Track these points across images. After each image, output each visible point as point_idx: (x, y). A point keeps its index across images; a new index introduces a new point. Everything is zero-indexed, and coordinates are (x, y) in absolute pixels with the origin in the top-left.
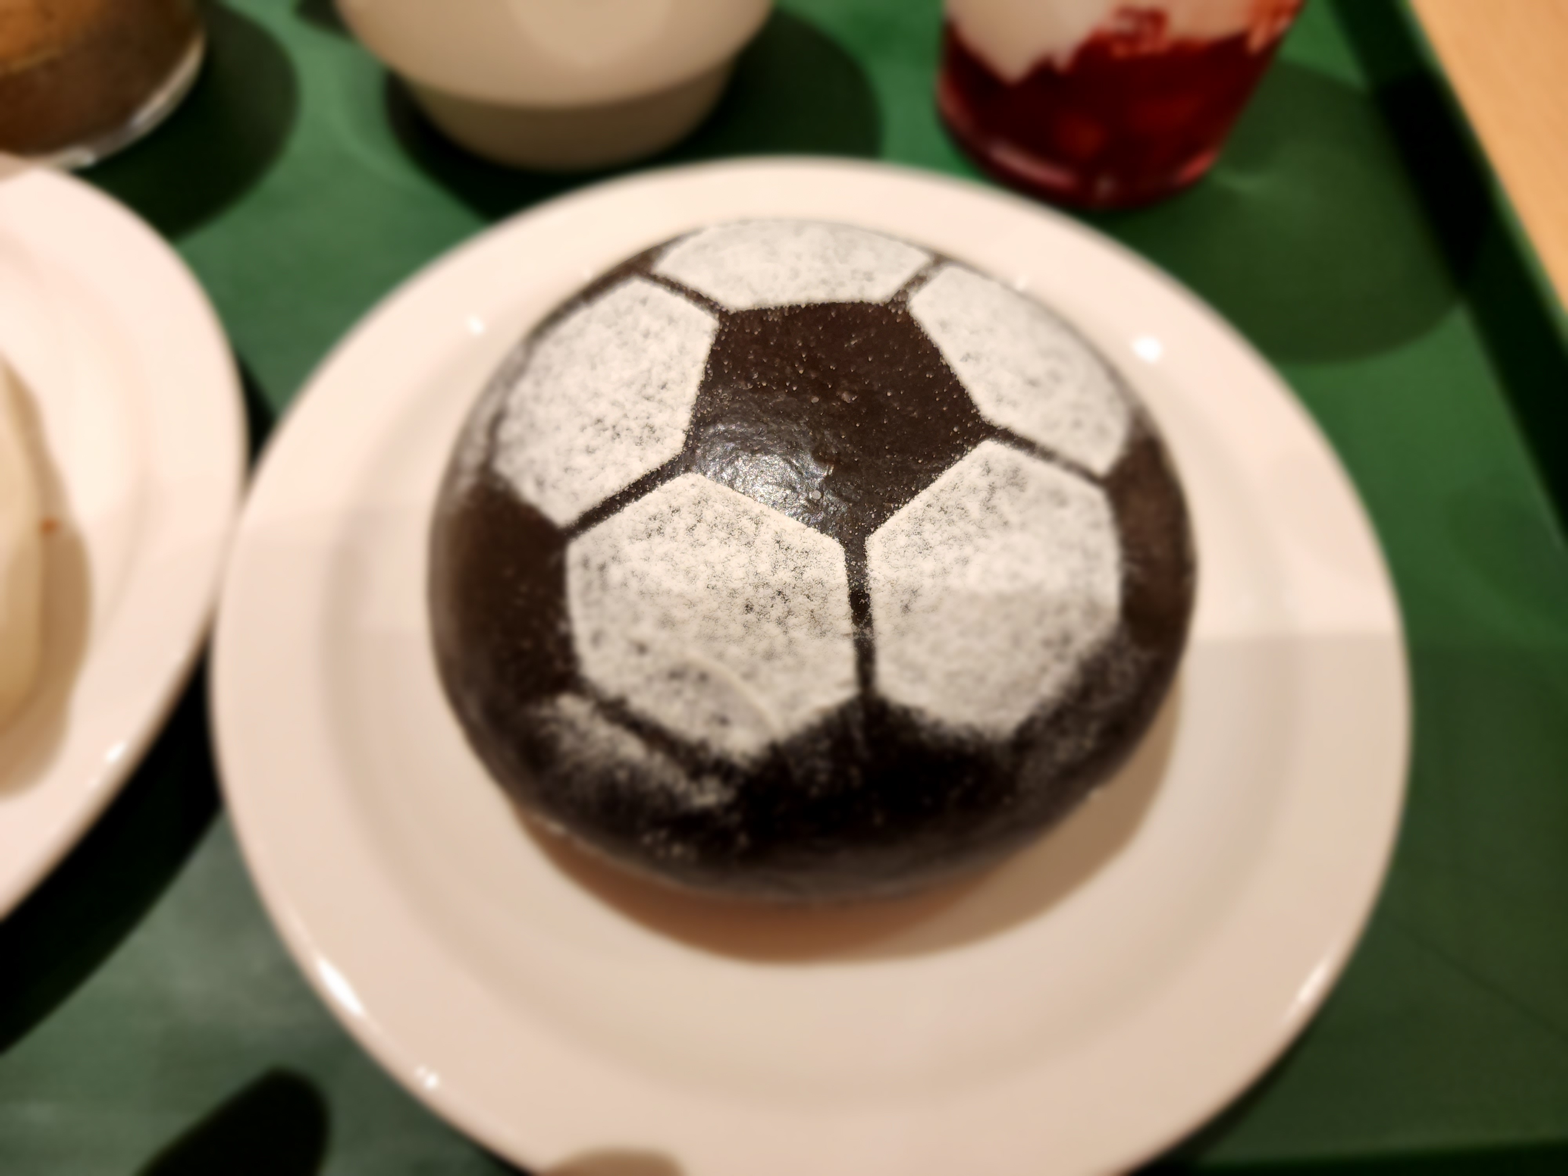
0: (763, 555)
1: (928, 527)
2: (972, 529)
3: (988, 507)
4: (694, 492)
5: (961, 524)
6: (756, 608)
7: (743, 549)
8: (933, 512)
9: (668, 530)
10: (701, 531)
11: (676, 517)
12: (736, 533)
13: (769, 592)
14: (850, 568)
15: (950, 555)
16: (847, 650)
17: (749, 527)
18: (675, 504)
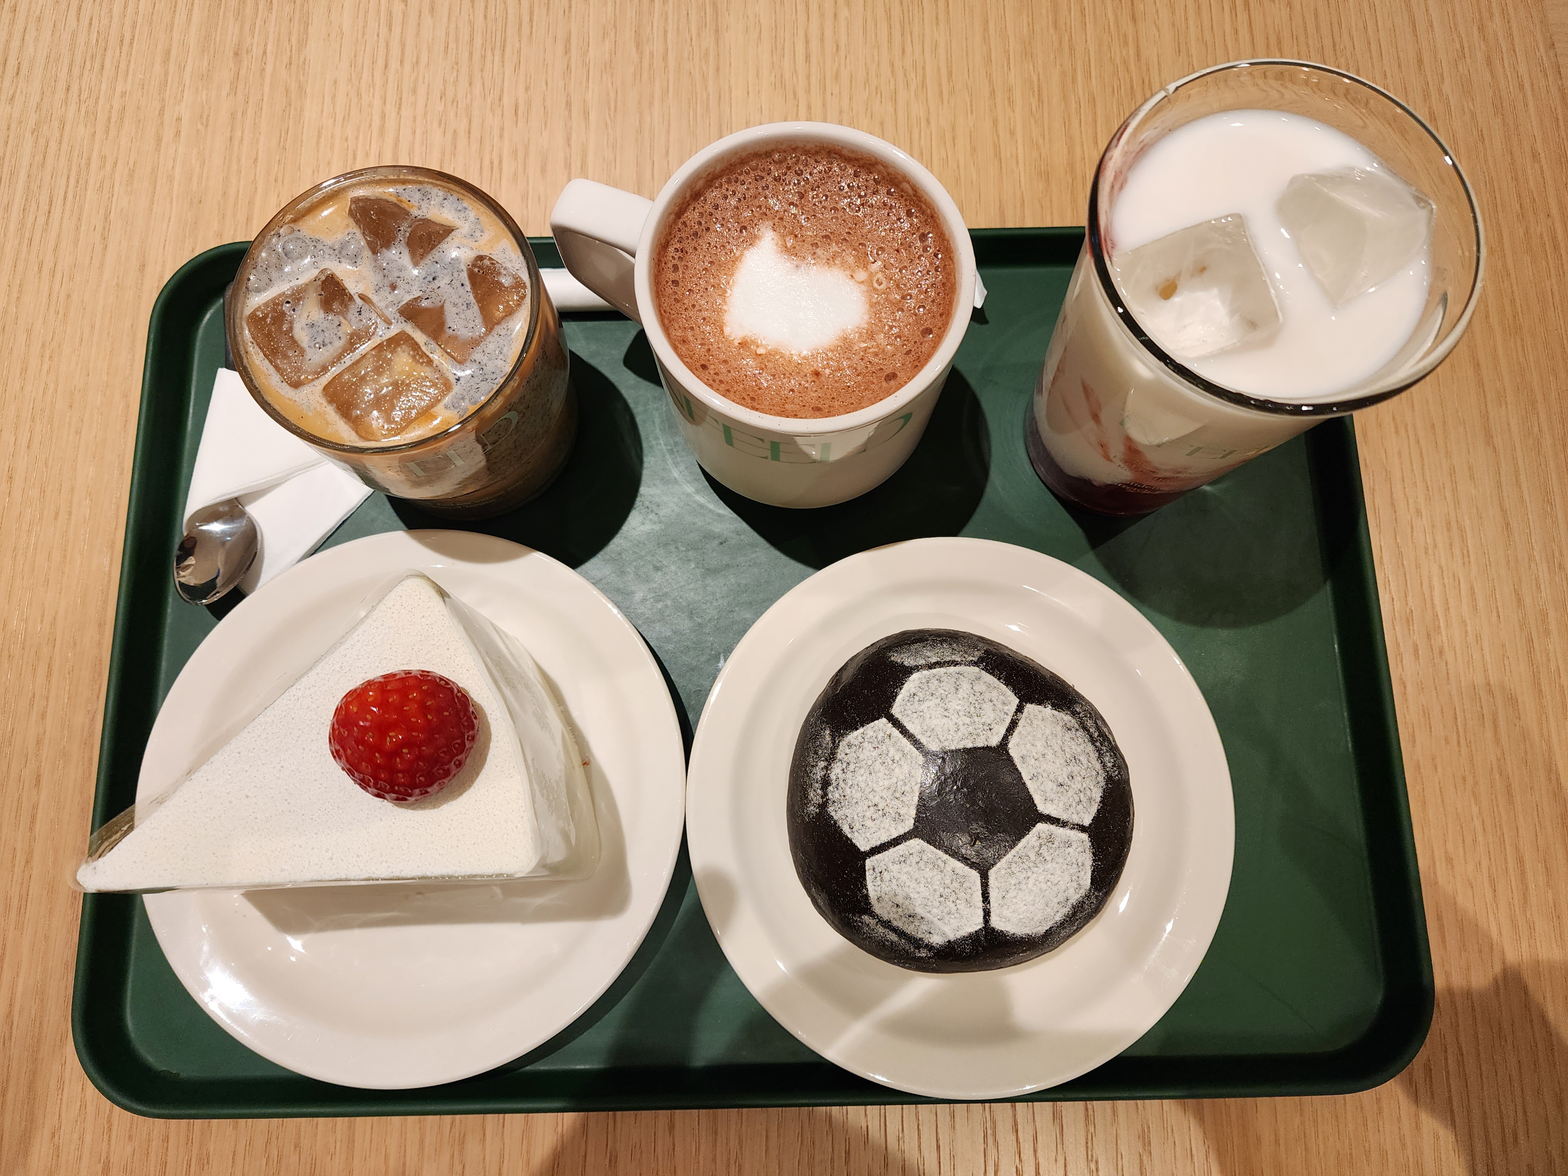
0: (947, 877)
1: (1014, 865)
2: (1031, 865)
3: (1039, 854)
4: (918, 847)
5: (1027, 863)
6: (944, 896)
7: (939, 873)
8: (1016, 859)
9: (908, 862)
10: (922, 864)
11: (911, 856)
12: (936, 867)
13: (949, 891)
14: (982, 883)
15: (1022, 876)
16: (981, 913)
17: (942, 865)
18: (911, 852)
